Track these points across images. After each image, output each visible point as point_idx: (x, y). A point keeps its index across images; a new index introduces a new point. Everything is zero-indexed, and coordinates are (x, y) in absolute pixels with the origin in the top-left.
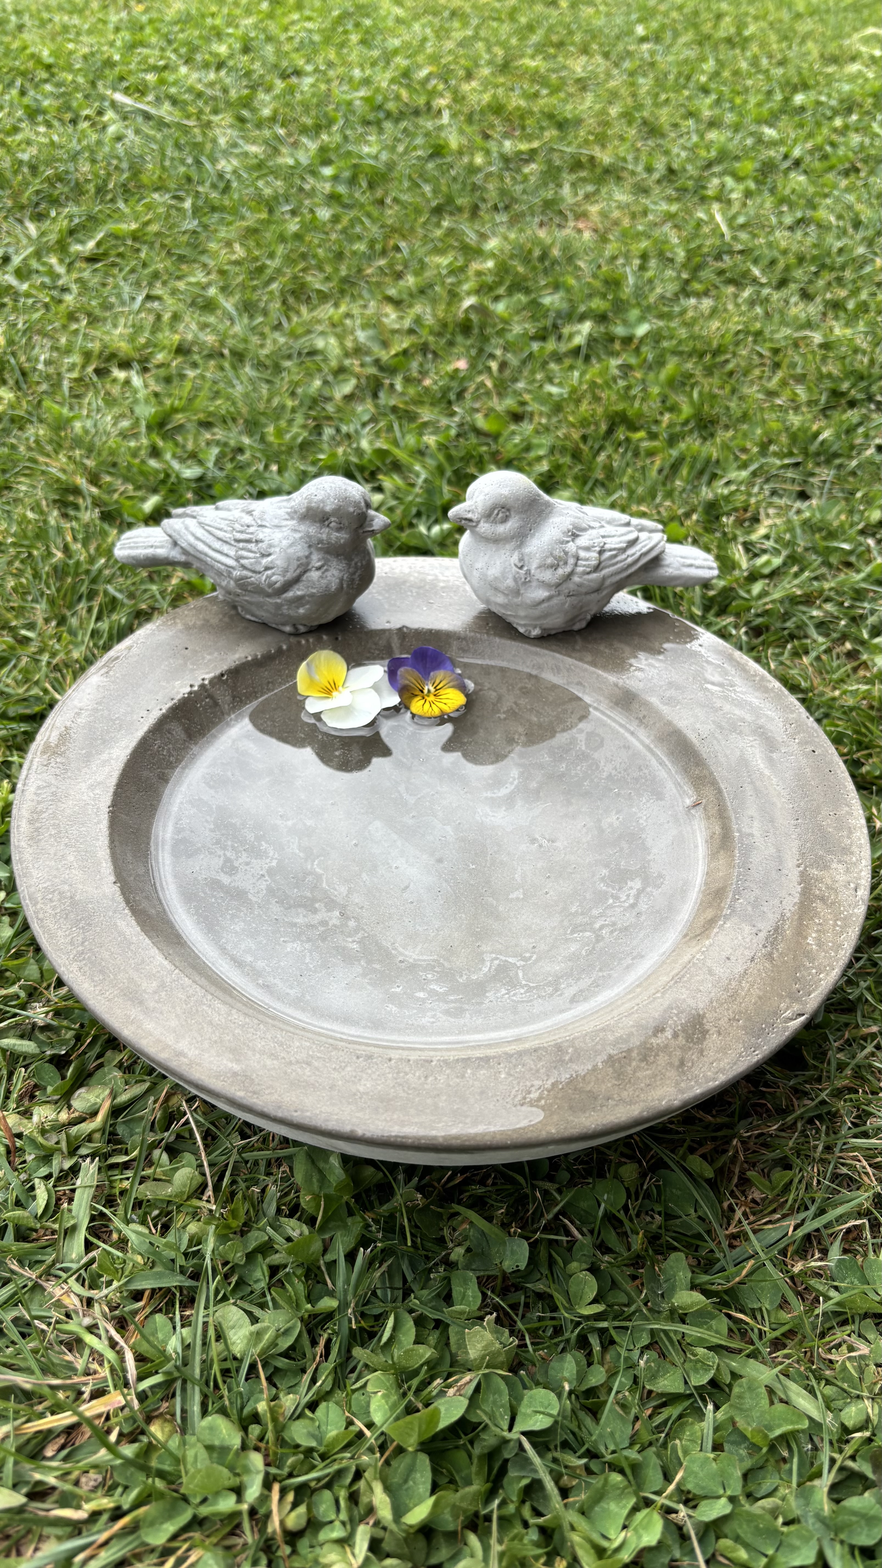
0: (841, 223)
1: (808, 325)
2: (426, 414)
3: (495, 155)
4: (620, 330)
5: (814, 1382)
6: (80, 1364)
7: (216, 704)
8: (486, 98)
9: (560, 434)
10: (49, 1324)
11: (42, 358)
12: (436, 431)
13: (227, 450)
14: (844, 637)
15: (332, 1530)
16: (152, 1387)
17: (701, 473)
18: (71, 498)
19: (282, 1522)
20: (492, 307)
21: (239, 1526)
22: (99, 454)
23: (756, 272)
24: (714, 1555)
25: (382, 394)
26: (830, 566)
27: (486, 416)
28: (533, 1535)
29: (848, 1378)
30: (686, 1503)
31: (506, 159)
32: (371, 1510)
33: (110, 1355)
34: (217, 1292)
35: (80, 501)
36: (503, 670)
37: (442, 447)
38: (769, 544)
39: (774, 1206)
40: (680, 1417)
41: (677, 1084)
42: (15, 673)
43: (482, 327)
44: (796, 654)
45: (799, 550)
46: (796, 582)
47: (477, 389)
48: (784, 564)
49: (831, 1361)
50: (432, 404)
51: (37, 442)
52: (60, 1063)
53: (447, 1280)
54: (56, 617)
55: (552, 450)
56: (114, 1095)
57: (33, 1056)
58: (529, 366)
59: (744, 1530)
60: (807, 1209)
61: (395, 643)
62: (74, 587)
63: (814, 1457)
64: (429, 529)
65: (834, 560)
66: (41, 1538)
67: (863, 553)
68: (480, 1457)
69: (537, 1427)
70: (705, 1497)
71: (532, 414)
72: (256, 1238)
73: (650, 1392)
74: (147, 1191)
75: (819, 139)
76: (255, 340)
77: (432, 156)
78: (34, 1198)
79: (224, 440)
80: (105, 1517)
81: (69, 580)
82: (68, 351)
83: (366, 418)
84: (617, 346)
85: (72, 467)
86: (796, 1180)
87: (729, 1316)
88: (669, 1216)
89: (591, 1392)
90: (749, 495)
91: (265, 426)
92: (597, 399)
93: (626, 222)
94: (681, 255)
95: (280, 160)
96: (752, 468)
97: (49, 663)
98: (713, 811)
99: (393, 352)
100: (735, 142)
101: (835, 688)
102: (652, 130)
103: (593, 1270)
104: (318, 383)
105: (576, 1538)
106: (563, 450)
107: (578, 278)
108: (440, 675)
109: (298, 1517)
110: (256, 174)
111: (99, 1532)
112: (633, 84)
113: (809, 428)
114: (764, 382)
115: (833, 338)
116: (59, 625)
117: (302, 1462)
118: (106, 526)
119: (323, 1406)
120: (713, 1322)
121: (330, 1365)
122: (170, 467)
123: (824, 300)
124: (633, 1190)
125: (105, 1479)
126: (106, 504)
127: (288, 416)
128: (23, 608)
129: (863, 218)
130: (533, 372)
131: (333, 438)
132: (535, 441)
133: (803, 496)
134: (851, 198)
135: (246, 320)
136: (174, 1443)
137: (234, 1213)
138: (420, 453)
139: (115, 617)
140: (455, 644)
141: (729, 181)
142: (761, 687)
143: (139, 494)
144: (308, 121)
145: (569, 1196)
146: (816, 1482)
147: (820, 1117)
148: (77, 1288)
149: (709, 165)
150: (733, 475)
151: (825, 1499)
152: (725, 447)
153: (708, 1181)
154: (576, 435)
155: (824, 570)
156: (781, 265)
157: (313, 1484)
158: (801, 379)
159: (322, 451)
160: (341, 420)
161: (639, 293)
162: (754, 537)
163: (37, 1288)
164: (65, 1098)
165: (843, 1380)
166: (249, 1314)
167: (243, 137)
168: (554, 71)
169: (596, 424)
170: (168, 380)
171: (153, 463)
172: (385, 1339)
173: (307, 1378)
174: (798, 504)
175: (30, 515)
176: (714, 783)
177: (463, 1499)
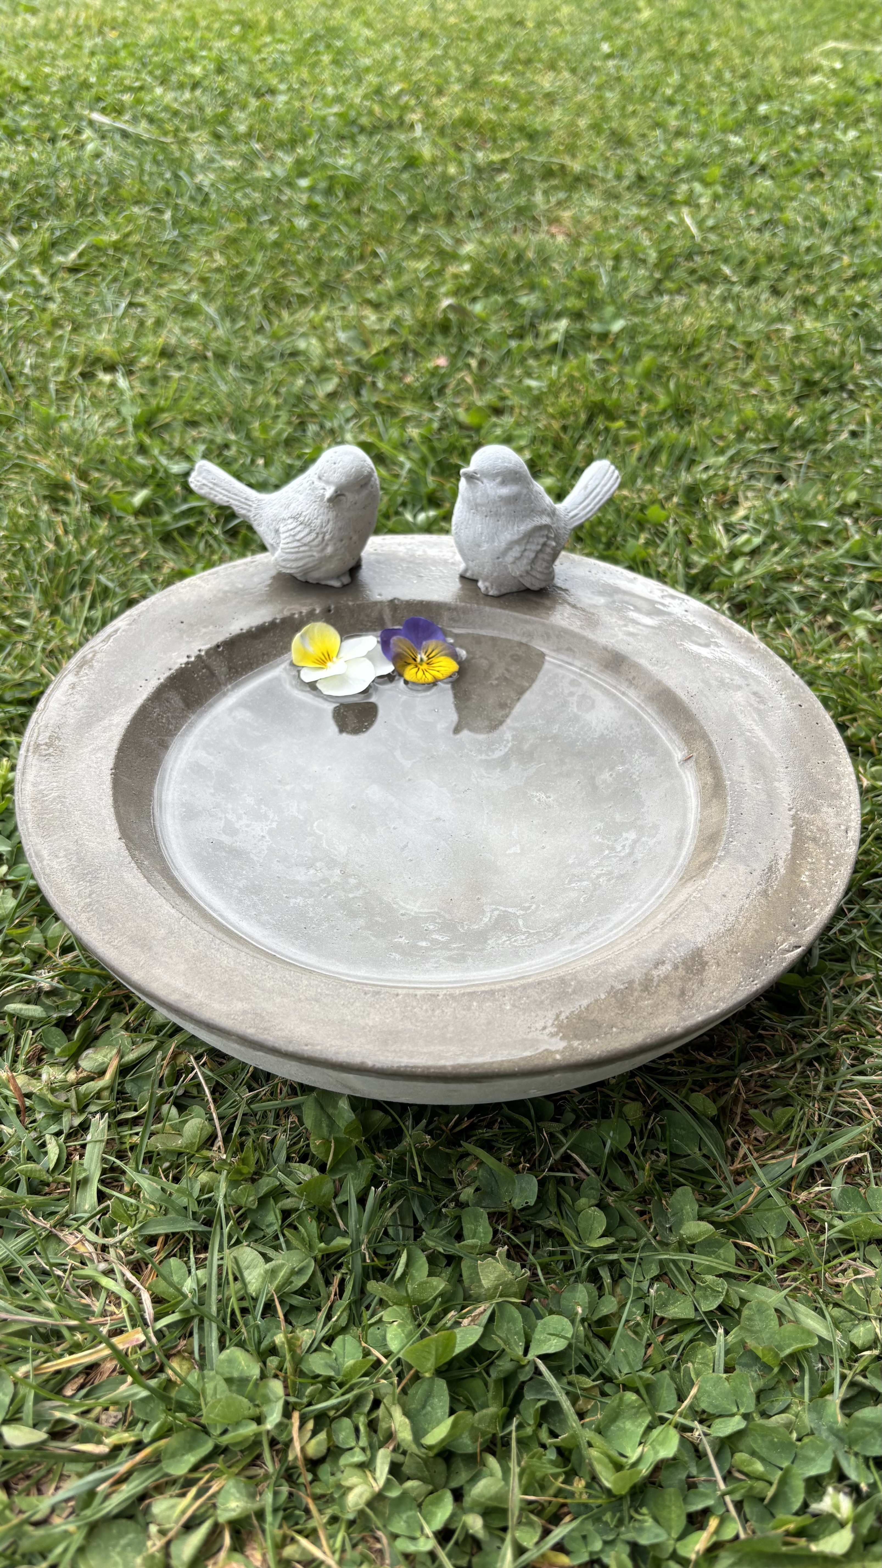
0: (808, 224)
1: (780, 318)
2: (409, 409)
3: (468, 165)
4: (596, 327)
5: (823, 1306)
6: (97, 1306)
7: (212, 674)
8: (457, 112)
9: (540, 425)
10: (65, 1271)
11: (28, 362)
12: (419, 423)
13: (213, 447)
14: (824, 612)
15: (353, 1456)
16: (168, 1326)
17: (680, 459)
18: (62, 493)
19: (303, 1449)
20: (469, 307)
21: (259, 1457)
22: (88, 452)
23: (727, 270)
24: (730, 1472)
25: (364, 392)
26: (809, 544)
27: (467, 410)
28: (552, 1455)
29: (855, 1300)
30: (701, 1422)
31: (478, 170)
32: (390, 1436)
33: (127, 1296)
34: (230, 1237)
35: (70, 496)
36: (493, 639)
37: (426, 439)
38: (750, 524)
39: (777, 1142)
40: (691, 1341)
41: (679, 1012)
42: (10, 660)
43: (461, 326)
44: (779, 627)
45: (778, 528)
46: (776, 559)
47: (458, 384)
48: (764, 543)
49: (838, 1285)
50: (414, 400)
51: (26, 441)
52: (66, 1025)
53: (458, 1218)
54: (49, 606)
55: (533, 440)
56: (121, 1054)
57: (40, 1020)
58: (508, 363)
59: (758, 1444)
60: (809, 1144)
61: (387, 615)
62: (66, 577)
63: (825, 1376)
64: (415, 516)
65: (812, 538)
66: (62, 1477)
67: (840, 531)
68: (497, 1381)
69: (552, 1350)
70: (720, 1416)
71: (512, 408)
72: (266, 1184)
73: (662, 1319)
74: (158, 1144)
75: (784, 146)
76: (237, 343)
77: (405, 168)
78: (46, 1153)
79: (209, 437)
80: (126, 1451)
81: (62, 570)
82: (54, 355)
83: (349, 414)
84: (594, 342)
85: (61, 463)
86: (798, 1117)
87: (736, 1245)
88: (674, 1156)
89: (603, 1321)
90: (728, 478)
91: (249, 423)
92: (576, 391)
93: (598, 226)
94: (653, 256)
95: (257, 174)
96: (731, 452)
97: (44, 649)
98: (704, 763)
99: (374, 351)
100: (702, 150)
101: (818, 658)
102: (620, 140)
103: (602, 1205)
104: (300, 382)
105: (594, 1453)
106: (544, 441)
107: (553, 278)
108: (432, 644)
109: (318, 1444)
110: (233, 187)
111: (120, 1464)
112: (600, 98)
113: (784, 415)
114: (739, 374)
115: (803, 332)
116: (52, 614)
117: (321, 1392)
118: (97, 520)
119: (339, 1340)
120: (721, 1251)
121: (345, 1301)
122: (158, 461)
123: (794, 297)
124: (637, 1130)
125: (125, 1415)
126: (95, 499)
127: (272, 413)
128: (17, 598)
129: (829, 218)
130: (512, 368)
131: (317, 434)
132: (517, 433)
133: (780, 479)
134: (816, 201)
135: (228, 324)
136: (193, 1378)
137: (244, 1161)
138: (404, 446)
139: (108, 604)
140: (446, 615)
141: (698, 187)
142: (747, 647)
143: (128, 489)
144: (283, 136)
145: (575, 1135)
146: (828, 1397)
147: (818, 1059)
148: (92, 1236)
149: (677, 172)
150: (711, 461)
151: (838, 1411)
152: (703, 434)
153: (712, 1120)
154: (556, 425)
155: (803, 548)
156: (751, 263)
157: (332, 1413)
158: (774, 370)
159: (307, 445)
160: (325, 417)
161: (614, 290)
162: (734, 518)
163: (51, 1237)
164: (73, 1059)
165: (850, 1302)
166: (264, 1255)
167: (220, 153)
168: (522, 87)
169: (576, 414)
170: (153, 382)
171: (141, 460)
172: (398, 1274)
173: (322, 1315)
174: (775, 487)
175: (20, 510)
176: (704, 736)
177: (480, 1421)
